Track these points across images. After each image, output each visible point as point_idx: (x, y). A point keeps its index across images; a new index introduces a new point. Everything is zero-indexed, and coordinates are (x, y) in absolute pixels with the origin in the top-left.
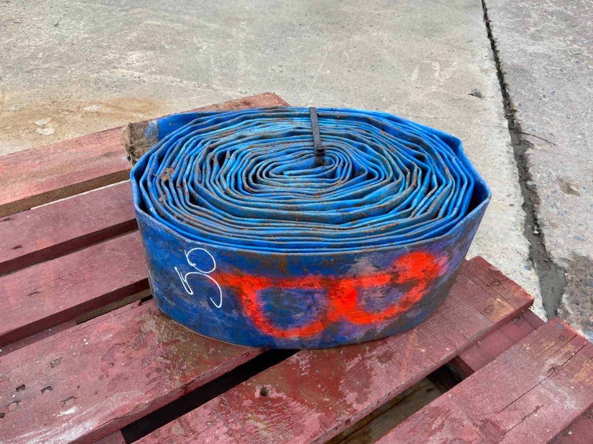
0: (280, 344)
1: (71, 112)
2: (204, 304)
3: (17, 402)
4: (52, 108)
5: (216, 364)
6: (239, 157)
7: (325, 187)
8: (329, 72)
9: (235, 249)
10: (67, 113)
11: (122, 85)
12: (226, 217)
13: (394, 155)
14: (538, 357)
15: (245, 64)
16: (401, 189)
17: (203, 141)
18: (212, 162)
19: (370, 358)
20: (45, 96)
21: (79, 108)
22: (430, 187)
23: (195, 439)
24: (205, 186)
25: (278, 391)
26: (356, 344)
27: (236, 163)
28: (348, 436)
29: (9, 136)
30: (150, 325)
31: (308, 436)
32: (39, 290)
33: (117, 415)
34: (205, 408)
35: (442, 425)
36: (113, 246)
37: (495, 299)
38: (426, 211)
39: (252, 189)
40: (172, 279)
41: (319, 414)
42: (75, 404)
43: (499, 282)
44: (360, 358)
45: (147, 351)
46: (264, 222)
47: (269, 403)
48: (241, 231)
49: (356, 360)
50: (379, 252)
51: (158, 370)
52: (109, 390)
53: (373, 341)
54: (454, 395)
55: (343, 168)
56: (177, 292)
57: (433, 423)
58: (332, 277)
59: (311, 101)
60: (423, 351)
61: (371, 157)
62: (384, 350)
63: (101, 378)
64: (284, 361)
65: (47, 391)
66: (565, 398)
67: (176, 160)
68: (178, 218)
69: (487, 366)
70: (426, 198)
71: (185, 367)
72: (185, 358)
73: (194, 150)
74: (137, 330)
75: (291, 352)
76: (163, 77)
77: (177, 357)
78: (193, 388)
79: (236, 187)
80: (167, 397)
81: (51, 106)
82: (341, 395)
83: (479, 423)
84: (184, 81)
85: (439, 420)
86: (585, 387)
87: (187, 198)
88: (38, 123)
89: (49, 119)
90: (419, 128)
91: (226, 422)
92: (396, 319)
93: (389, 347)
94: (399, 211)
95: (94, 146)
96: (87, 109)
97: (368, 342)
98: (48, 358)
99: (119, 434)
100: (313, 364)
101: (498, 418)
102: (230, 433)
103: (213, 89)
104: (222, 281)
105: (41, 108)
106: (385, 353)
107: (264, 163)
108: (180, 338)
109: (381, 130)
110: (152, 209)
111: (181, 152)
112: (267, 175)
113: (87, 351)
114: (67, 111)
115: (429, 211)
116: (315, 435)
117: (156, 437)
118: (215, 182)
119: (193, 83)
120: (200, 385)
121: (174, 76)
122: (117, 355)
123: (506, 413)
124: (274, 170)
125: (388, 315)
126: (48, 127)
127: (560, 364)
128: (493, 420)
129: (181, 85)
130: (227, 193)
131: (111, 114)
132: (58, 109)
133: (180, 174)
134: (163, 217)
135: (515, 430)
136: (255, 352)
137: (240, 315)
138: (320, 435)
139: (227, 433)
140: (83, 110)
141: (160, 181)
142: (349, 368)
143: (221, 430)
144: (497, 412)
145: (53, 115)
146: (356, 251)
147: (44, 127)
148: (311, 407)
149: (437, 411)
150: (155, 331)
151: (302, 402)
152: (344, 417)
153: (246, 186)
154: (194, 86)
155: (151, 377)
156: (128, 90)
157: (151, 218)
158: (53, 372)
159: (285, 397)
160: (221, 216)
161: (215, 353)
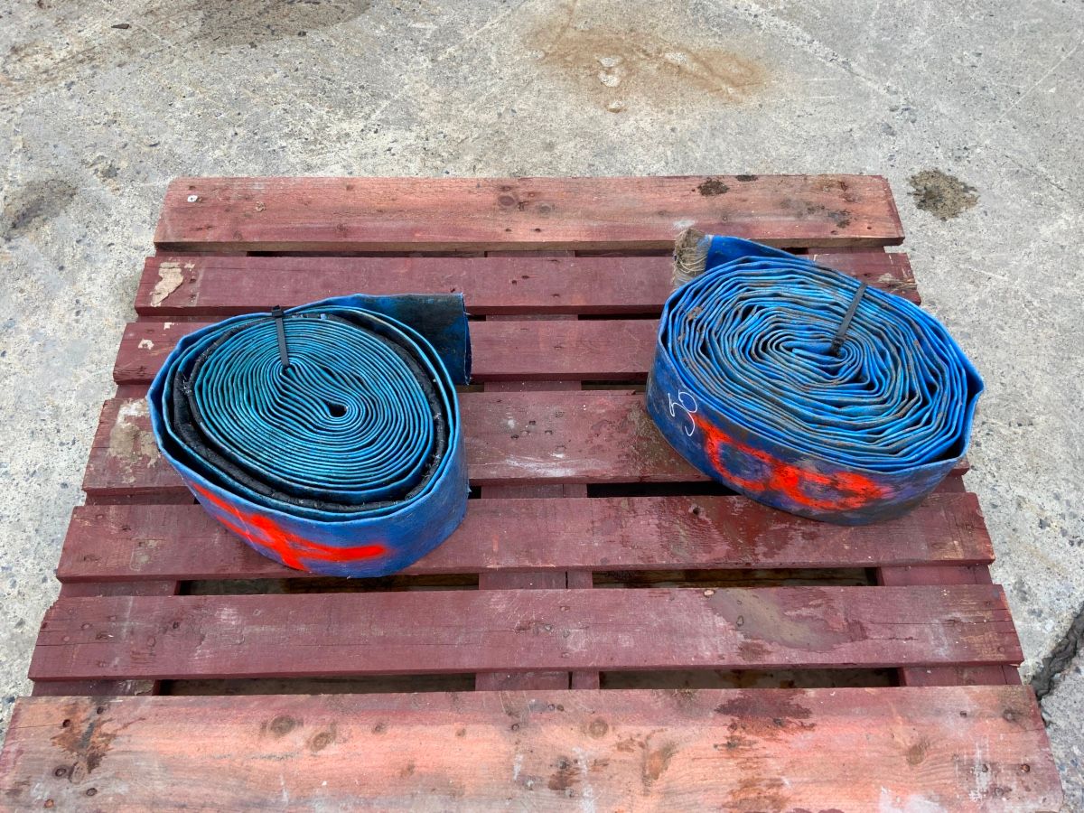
0: (726, 483)
1: (647, 55)
2: (680, 427)
3: (528, 432)
4: (628, 40)
5: (670, 473)
6: (763, 317)
7: (820, 381)
8: (1053, 90)
9: (714, 409)
10: (642, 56)
11: (728, 24)
12: (721, 375)
13: (907, 375)
14: (948, 606)
15: (923, 34)
16: (886, 414)
17: (740, 285)
18: (736, 313)
19: (795, 530)
20: (624, 16)
21: (659, 51)
22: (917, 422)
23: (634, 517)
24: (719, 341)
25: (707, 516)
26: (790, 513)
27: (757, 323)
28: (760, 579)
29: (566, 73)
30: (635, 416)
31: (712, 558)
32: (562, 345)
33: (589, 474)
34: (649, 500)
35: (820, 605)
36: (631, 327)
37: (953, 540)
38: (887, 445)
39: (756, 356)
40: (664, 398)
41: (729, 548)
42: (564, 452)
43: (972, 527)
44: (788, 526)
45: (625, 436)
46: (747, 393)
47: (696, 521)
48: (726, 395)
49: (783, 526)
50: (823, 461)
51: (628, 455)
52: (590, 453)
53: (806, 518)
54: (847, 592)
55: (849, 367)
56: (664, 407)
57: (812, 600)
58: (780, 461)
59: (988, 142)
60: (846, 547)
61: (885, 367)
62: (813, 530)
63: (587, 442)
64: (722, 497)
65: (548, 433)
66: (943, 645)
67: (709, 299)
68: (685, 362)
69: (893, 588)
70: (901, 432)
71: (647, 463)
72: (650, 456)
73: (727, 294)
74: (624, 416)
75: (733, 493)
76: (789, 27)
77: (644, 452)
78: (647, 480)
79: (744, 350)
80: (626, 478)
81: (628, 36)
82: (754, 544)
83: (850, 621)
84: (815, 42)
85: (819, 601)
86: (969, 649)
87: (700, 344)
88: (605, 62)
89: (618, 60)
90: (955, 355)
91: (659, 519)
92: (832, 512)
93: (819, 530)
94: (869, 433)
95: (653, 195)
96: (669, 56)
97: (801, 517)
98: (555, 408)
99: (585, 487)
100: (745, 511)
101: (870, 626)
102: (659, 526)
103: (850, 71)
104: (697, 421)
105: (613, 36)
106: (811, 533)
107: (781, 332)
108: (653, 438)
109: (916, 339)
110: (670, 345)
111: (716, 292)
112: (777, 347)
113: (583, 415)
114: (644, 51)
115: (890, 447)
116: (719, 559)
117: (609, 502)
118: (728, 338)
119: (828, 49)
120: (653, 481)
121: (805, 29)
122: (604, 429)
123: (879, 627)
124: (786, 344)
125: (825, 506)
126: (613, 73)
127: (963, 621)
128: (864, 625)
129: (807, 49)
130: (732, 353)
131: (695, 76)
132: (633, 45)
133: (705, 317)
134: (675, 356)
135: (877, 641)
136: (704, 477)
137: (703, 449)
138: (722, 561)
139: (657, 525)
140: (663, 57)
141: (687, 318)
142: (773, 528)
143: (654, 521)
144: (872, 623)
145: (626, 55)
146: (804, 453)
147: (609, 71)
148: (725, 539)
149: (823, 595)
150: (636, 422)
151: (721, 533)
152: (747, 560)
153: (753, 351)
154: (826, 58)
155: (621, 458)
156: (732, 38)
157: (666, 353)
158: (556, 421)
159: (710, 523)
160: (717, 374)
161: (674, 464)
